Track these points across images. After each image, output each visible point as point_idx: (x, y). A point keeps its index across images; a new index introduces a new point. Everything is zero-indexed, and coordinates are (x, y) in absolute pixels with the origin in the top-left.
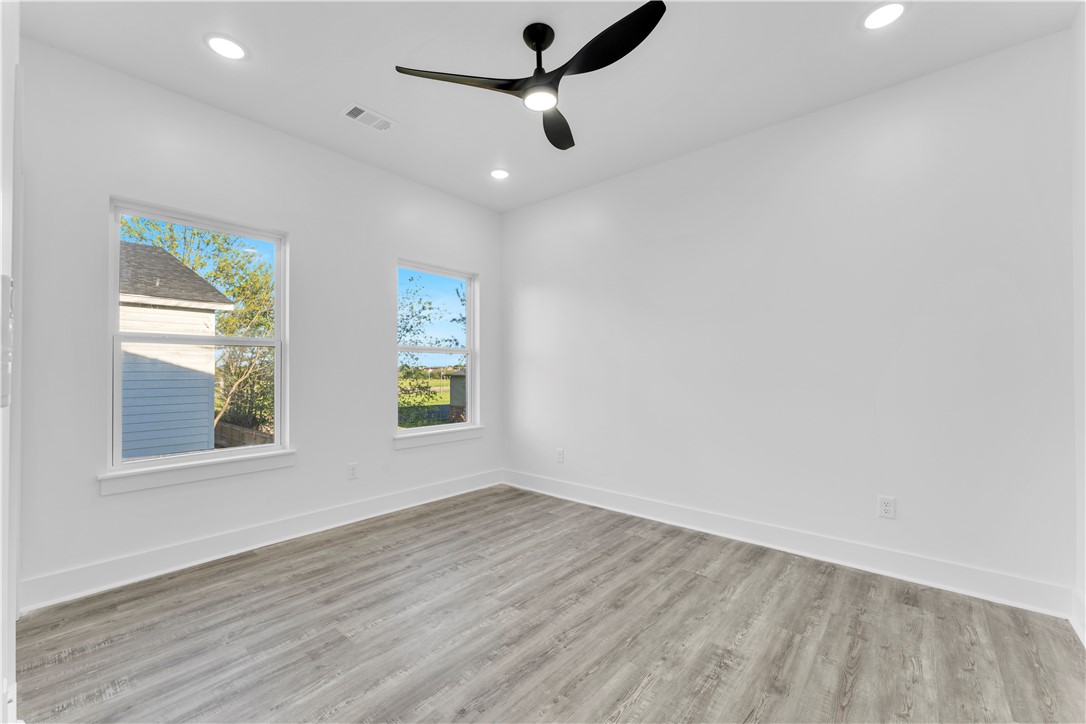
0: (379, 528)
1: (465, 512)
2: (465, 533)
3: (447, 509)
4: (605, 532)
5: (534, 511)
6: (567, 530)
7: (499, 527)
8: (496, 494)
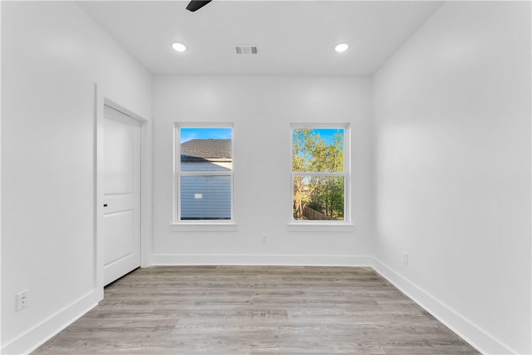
0: (268, 273)
1: (320, 279)
2: (302, 293)
3: (314, 273)
4: (407, 344)
5: (368, 296)
6: (372, 324)
7: (326, 298)
8: (356, 273)
